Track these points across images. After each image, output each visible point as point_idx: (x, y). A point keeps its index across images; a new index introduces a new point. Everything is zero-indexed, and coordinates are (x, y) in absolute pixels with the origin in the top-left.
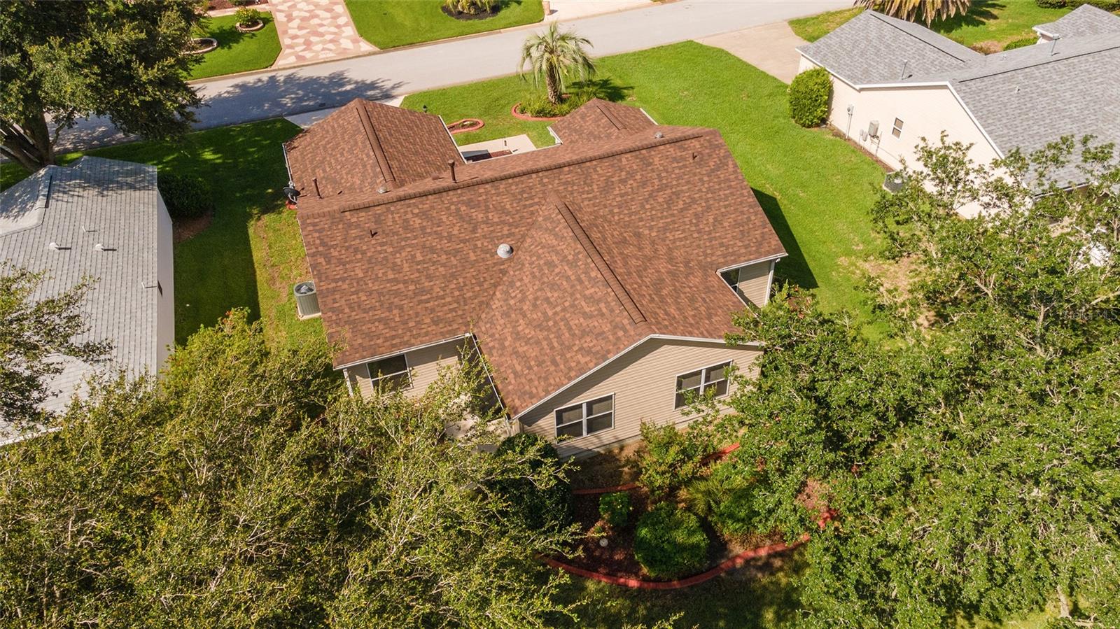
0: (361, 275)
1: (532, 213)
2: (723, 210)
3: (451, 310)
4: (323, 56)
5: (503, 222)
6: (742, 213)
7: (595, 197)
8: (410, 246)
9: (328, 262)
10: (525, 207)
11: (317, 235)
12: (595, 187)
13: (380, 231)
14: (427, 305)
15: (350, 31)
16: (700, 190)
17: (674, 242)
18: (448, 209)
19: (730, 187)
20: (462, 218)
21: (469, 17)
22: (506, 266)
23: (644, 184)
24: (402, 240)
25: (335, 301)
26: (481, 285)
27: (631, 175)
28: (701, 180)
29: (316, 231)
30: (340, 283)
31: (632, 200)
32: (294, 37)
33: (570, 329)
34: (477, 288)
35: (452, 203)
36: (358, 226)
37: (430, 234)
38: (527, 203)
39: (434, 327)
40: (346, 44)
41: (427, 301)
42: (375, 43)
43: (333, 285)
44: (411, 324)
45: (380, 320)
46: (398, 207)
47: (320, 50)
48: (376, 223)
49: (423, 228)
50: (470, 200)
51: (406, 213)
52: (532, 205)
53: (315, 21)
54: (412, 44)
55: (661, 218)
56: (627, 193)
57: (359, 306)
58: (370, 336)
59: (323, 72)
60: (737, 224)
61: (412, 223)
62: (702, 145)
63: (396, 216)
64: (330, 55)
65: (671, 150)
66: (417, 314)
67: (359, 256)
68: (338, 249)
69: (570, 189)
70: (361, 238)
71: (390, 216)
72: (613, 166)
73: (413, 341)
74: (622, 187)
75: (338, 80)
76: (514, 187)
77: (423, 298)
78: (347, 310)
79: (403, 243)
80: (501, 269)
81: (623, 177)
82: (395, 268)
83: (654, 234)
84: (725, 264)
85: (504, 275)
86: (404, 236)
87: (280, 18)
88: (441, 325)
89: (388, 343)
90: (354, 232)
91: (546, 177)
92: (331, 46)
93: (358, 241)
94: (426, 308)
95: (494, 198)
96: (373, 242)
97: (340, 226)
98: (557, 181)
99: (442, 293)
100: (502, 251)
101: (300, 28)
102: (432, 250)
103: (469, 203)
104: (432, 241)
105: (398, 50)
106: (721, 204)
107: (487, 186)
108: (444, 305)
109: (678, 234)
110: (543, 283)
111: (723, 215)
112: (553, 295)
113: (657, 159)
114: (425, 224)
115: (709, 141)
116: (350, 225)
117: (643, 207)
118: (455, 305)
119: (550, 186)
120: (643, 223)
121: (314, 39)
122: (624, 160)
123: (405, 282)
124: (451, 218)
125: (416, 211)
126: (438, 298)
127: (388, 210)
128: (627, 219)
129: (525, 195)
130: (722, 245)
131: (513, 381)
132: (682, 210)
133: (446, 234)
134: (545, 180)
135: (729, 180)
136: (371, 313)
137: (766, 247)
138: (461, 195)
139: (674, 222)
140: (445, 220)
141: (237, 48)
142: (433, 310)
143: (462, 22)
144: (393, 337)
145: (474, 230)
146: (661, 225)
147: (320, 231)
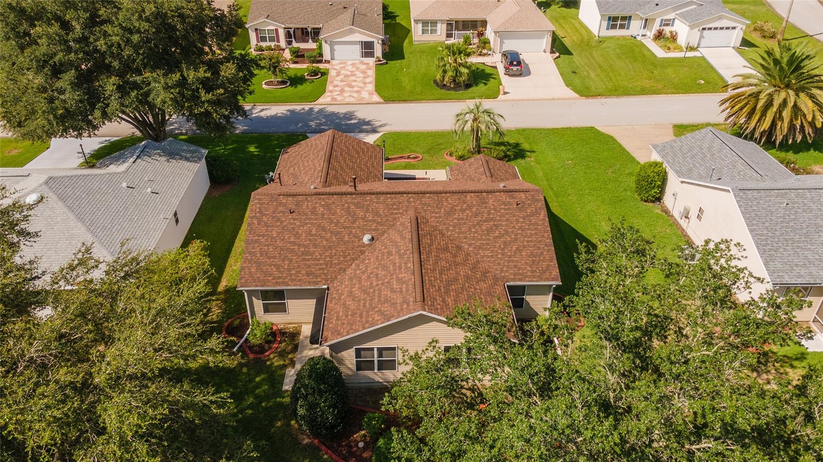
0: (275, 235)
1: (395, 219)
2: (525, 243)
3: (320, 269)
4: (348, 100)
5: (374, 221)
6: (539, 248)
7: (440, 217)
8: (311, 223)
9: (259, 224)
10: (392, 214)
11: (258, 206)
12: (443, 210)
13: (296, 211)
14: (307, 262)
15: (371, 87)
16: (514, 227)
17: (483, 257)
18: (343, 205)
19: (536, 229)
20: (349, 213)
21: (449, 89)
22: (365, 249)
23: (476, 215)
24: (308, 219)
25: (254, 248)
26: (345, 257)
27: (470, 207)
28: (517, 220)
29: (259, 203)
30: (261, 238)
31: (464, 224)
32: (337, 86)
33: (380, 297)
34: (342, 259)
35: (347, 203)
36: (285, 205)
37: (326, 219)
38: (394, 212)
39: (306, 277)
40: (365, 95)
41: (308, 260)
42: (382, 97)
43: (257, 238)
44: (293, 272)
45: (275, 266)
46: (313, 199)
47: (348, 97)
48: (296, 205)
49: (323, 214)
50: (359, 203)
51: (316, 203)
52: (396, 214)
53: (353, 78)
54: (405, 101)
55: (480, 240)
56: (462, 219)
57: (266, 254)
58: (266, 274)
59: (342, 110)
60: (532, 255)
61: (317, 210)
62: (526, 198)
63: (310, 204)
64: (352, 100)
65: (503, 197)
66: (299, 267)
67: (279, 224)
68: (268, 217)
69: (425, 208)
70: (284, 213)
71: (306, 203)
72: (459, 199)
73: (290, 283)
74: (461, 214)
75: (349, 116)
76: (389, 200)
77: (307, 257)
78: (258, 255)
79: (307, 221)
80: (362, 250)
81: (464, 208)
82: (297, 235)
83: (471, 249)
84: (513, 280)
85: (362, 254)
86: (309, 217)
87: (332, 73)
88: (311, 277)
89: (274, 281)
90: (281, 208)
91: (413, 198)
92: (355, 95)
93: (281, 214)
94: (306, 264)
95: (374, 205)
96: (290, 217)
97: (274, 203)
98: (418, 202)
99: (319, 257)
100: (366, 238)
101: (342, 81)
102: (324, 229)
103: (357, 205)
104: (326, 224)
105: (395, 103)
106: (526, 239)
107: (373, 196)
108: (317, 265)
109: (488, 253)
110: (380, 264)
111: (524, 247)
112: (381, 273)
113: (491, 201)
114: (325, 212)
115: (533, 196)
116: (280, 204)
117: (470, 229)
118: (324, 266)
119: (413, 204)
120: (466, 240)
121: (347, 89)
122: (468, 197)
123: (299, 245)
124: (342, 212)
125: (323, 203)
126: (316, 259)
127: (306, 199)
128: (456, 235)
129: (394, 207)
130: (516, 266)
131: (334, 322)
132: (496, 237)
133: (335, 221)
134: (411, 200)
135: (537, 224)
136: (272, 260)
137: (547, 275)
138: (354, 199)
139: (488, 244)
140: (338, 212)
141: (300, 87)
142: (309, 266)
143: (443, 91)
144: (279, 278)
145: (353, 223)
146: (478, 244)
147: (261, 204)
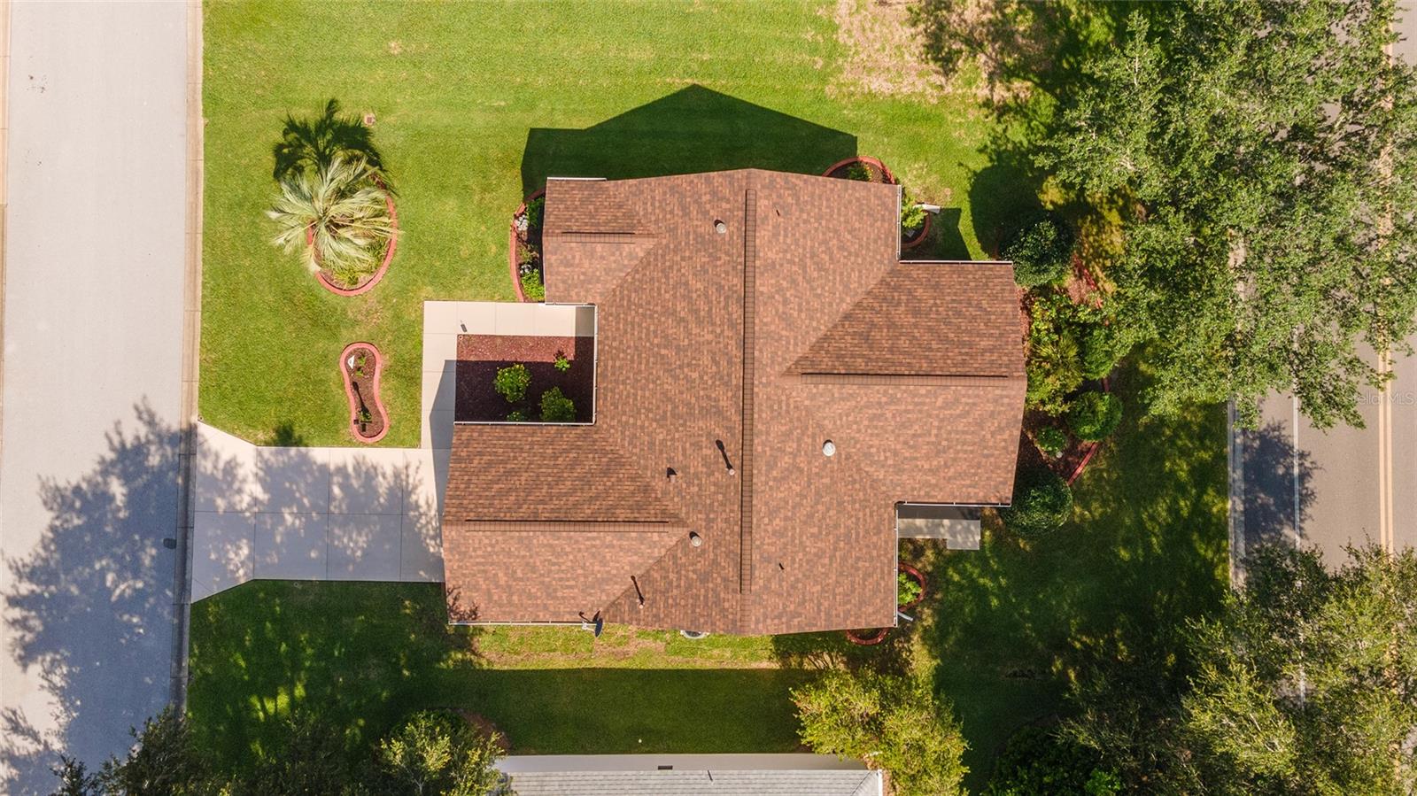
0: (819, 587)
1: (796, 407)
2: (842, 219)
3: (871, 516)
5: (799, 440)
6: (850, 202)
7: (796, 338)
8: (801, 536)
9: (800, 615)
10: (788, 412)
11: (769, 621)
12: (784, 333)
13: (779, 560)
14: (861, 535)
16: (816, 229)
17: (861, 285)
18: (771, 488)
19: (820, 197)
20: (783, 478)
22: (843, 453)
23: (794, 282)
24: (793, 541)
25: (838, 616)
26: (854, 482)
27: (780, 290)
28: (805, 222)
29: (765, 621)
30: (822, 608)
31: (808, 303)
33: (964, 432)
34: (857, 486)
35: (767, 483)
36: (769, 580)
37: (794, 514)
38: (784, 408)
39: (882, 535)
41: (858, 534)
43: (822, 614)
44: (875, 553)
45: (864, 580)
46: (757, 536)
48: (770, 563)
49: (786, 519)
50: (768, 464)
51: (766, 531)
52: (788, 405)
55: (835, 284)
56: (800, 305)
57: (848, 595)
58: (875, 591)
60: (859, 213)
61: (778, 528)
62: (766, 198)
63: (767, 541)
65: (764, 233)
66: (868, 546)
67: (800, 585)
68: (788, 603)
69: (780, 359)
70: (781, 580)
71: (765, 547)
72: (765, 304)
73: (889, 556)
74: (792, 306)
76: (764, 415)
77: (854, 536)
78: (848, 607)
79: (797, 541)
81: (781, 299)
82: (819, 555)
83: (848, 300)
84: (894, 250)
85: (851, 457)
86: (789, 539)
88: (882, 528)
89: (886, 577)
90: (774, 586)
91: (761, 377)
93: (784, 583)
94: (864, 536)
95: (771, 439)
96: (789, 569)
97: (765, 597)
98: (768, 369)
99: (854, 519)
100: (827, 451)
102: (810, 516)
103: (771, 466)
104: (802, 513)
106: (835, 216)
108: (865, 520)
109: (854, 276)
110: (893, 431)
111: (847, 222)
112: (917, 430)
113: (769, 254)
114: (782, 516)
115: (763, 187)
116: (766, 588)
118: (868, 510)
119: (772, 378)
122: (761, 289)
123: (835, 549)
124: (782, 489)
125: (766, 521)
126: (857, 524)
127: (758, 547)
128: (826, 318)
129: (776, 407)
130: (875, 242)
131: (977, 491)
132: (831, 258)
133: (798, 499)
134: (764, 380)
135: (810, 193)
136: (857, 586)
137: (889, 201)
138: (760, 471)
139: (842, 274)
140: (782, 495)
142: (867, 532)
144: (882, 572)
145: (801, 471)
146: (841, 288)
147: (765, 616)
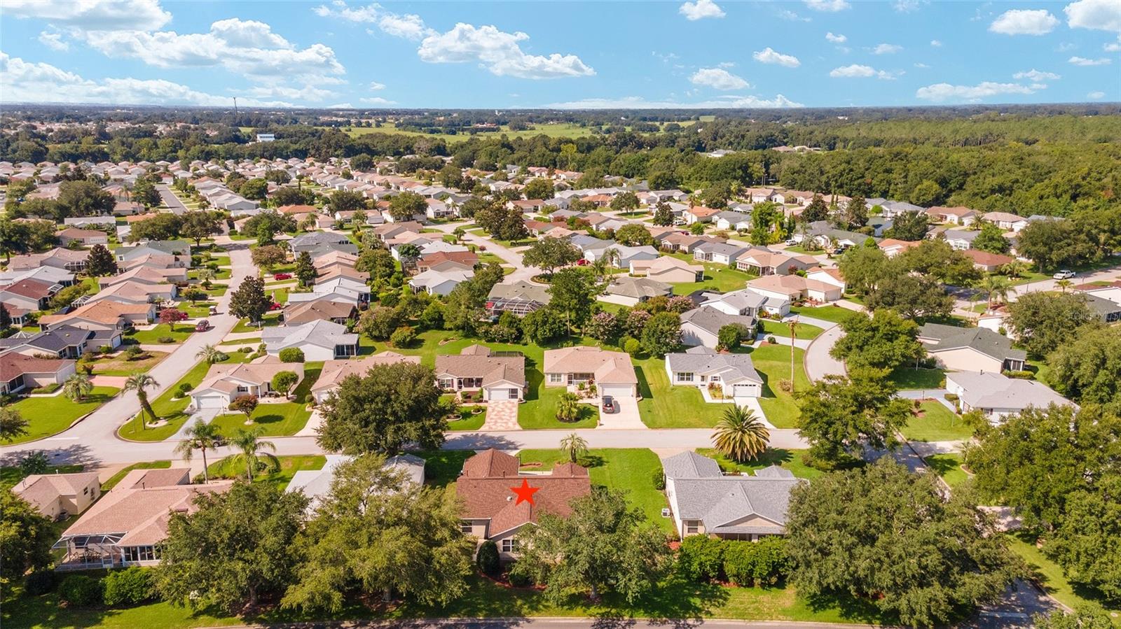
0: (468, 497)
3: (487, 511)
4: (499, 428)
7: (542, 490)
8: (484, 492)
9: (461, 492)
12: (544, 487)
13: (477, 486)
15: (515, 420)
20: (501, 488)
21: (565, 421)
22: (508, 503)
23: (559, 489)
26: (499, 506)
27: (557, 484)
28: (577, 491)
29: (461, 483)
31: (553, 492)
32: (492, 419)
33: (513, 519)
34: (497, 507)
35: (500, 483)
37: (491, 490)
39: (481, 515)
40: (510, 425)
42: (521, 426)
47: (500, 426)
50: (506, 483)
53: (503, 413)
54: (536, 429)
55: (559, 500)
56: (552, 490)
59: (496, 435)
62: (582, 482)
64: (502, 428)
65: (572, 481)
66: (478, 510)
67: (470, 492)
68: (465, 489)
69: (536, 486)
71: (482, 483)
72: (554, 481)
73: (475, 517)
74: (552, 488)
75: (501, 439)
77: (482, 506)
81: (554, 485)
82: (478, 497)
86: (483, 489)
87: (489, 410)
88: (483, 515)
90: (471, 486)
91: (531, 481)
92: (504, 425)
95: (513, 484)
96: (475, 489)
97: (468, 483)
98: (533, 483)
100: (509, 498)
101: (496, 415)
102: (490, 494)
105: (530, 430)
107: (512, 480)
108: (486, 509)
113: (566, 482)
114: (490, 487)
115: (585, 481)
117: (555, 495)
118: (489, 510)
121: (499, 421)
123: (479, 501)
124: (498, 487)
125: (488, 483)
132: (567, 499)
133: (495, 491)
138: (504, 481)
141: (468, 420)
143: (561, 423)
145: (503, 492)
